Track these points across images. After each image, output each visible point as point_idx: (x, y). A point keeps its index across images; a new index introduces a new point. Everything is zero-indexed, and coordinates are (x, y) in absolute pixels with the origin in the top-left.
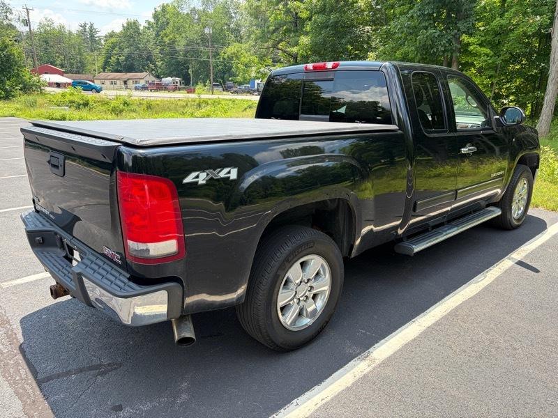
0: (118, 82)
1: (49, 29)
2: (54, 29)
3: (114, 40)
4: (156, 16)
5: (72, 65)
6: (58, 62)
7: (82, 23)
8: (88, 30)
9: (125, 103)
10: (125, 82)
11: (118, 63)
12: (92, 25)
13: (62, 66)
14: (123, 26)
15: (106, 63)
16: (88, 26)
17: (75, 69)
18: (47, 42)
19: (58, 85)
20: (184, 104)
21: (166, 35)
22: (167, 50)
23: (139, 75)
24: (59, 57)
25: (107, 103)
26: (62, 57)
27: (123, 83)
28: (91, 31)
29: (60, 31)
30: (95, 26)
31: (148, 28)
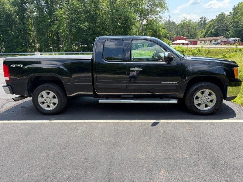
0: (208, 41)
1: (184, 22)
2: (187, 21)
3: (211, 23)
4: (234, 9)
5: (191, 35)
6: (185, 35)
7: (201, 17)
8: (203, 20)
9: (199, 51)
10: (211, 41)
11: (211, 33)
12: (205, 17)
13: (187, 36)
14: (217, 16)
15: (206, 33)
16: (203, 18)
17: (192, 37)
18: (183, 27)
19: (183, 44)
20: (228, 51)
21: (237, 18)
22: (235, 24)
23: (218, 37)
24: (186, 33)
25: (191, 51)
26: (188, 33)
27: (209, 41)
28: (204, 20)
29: (189, 22)
30: (206, 18)
31: (230, 15)
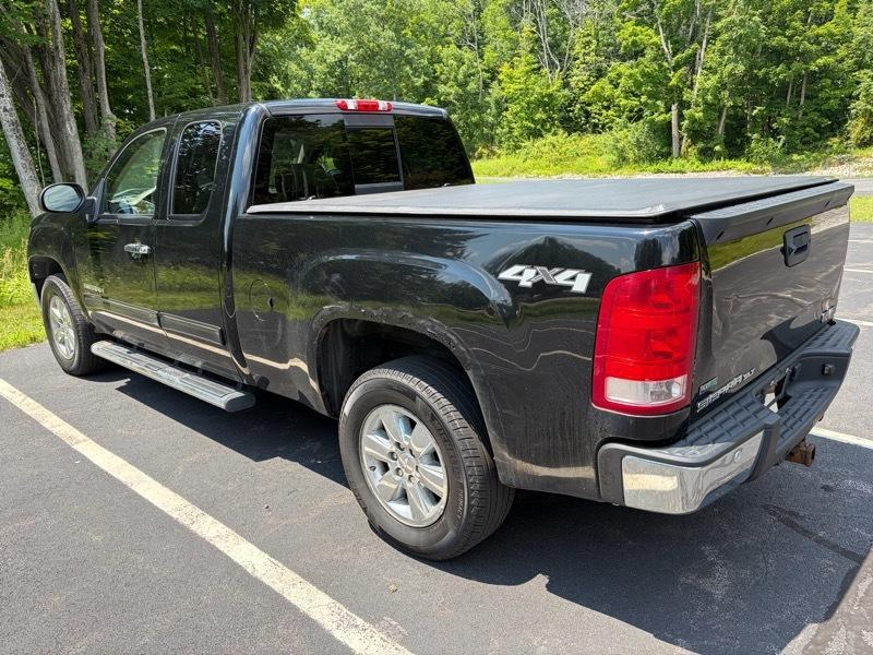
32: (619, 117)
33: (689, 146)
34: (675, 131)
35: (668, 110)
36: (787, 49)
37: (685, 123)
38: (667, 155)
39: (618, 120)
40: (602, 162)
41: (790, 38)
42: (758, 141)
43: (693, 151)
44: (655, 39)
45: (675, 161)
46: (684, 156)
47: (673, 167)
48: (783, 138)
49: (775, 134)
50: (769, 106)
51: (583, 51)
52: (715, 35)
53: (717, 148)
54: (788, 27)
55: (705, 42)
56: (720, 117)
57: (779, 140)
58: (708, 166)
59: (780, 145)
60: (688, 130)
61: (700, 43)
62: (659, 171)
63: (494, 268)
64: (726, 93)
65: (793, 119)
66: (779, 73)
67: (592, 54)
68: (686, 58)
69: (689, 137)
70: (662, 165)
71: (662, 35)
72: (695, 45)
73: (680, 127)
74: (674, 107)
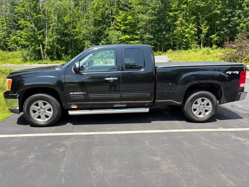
32: (18, 47)
33: (47, 57)
34: (42, 52)
35: (39, 46)
36: (68, 34)
37: (45, 50)
38: (41, 59)
39: (18, 48)
40: (19, 60)
41: (69, 31)
42: (64, 56)
43: (48, 58)
44: (32, 26)
45: (44, 60)
46: (46, 59)
47: (43, 62)
48: (70, 55)
49: (68, 54)
50: (66, 47)
51: (2, 25)
52: (49, 27)
53: (55, 57)
54: (68, 28)
55: (47, 29)
56: (54, 49)
57: (69, 56)
58: (53, 62)
59: (70, 57)
60: (46, 52)
61: (45, 29)
62: (40, 63)
63: (225, 72)
64: (55, 43)
65: (72, 51)
66: (67, 39)
67: (5, 27)
68: (42, 32)
69: (46, 54)
70: (40, 61)
71: (33, 25)
72: (44, 29)
73: (43, 51)
74: (41, 45)
